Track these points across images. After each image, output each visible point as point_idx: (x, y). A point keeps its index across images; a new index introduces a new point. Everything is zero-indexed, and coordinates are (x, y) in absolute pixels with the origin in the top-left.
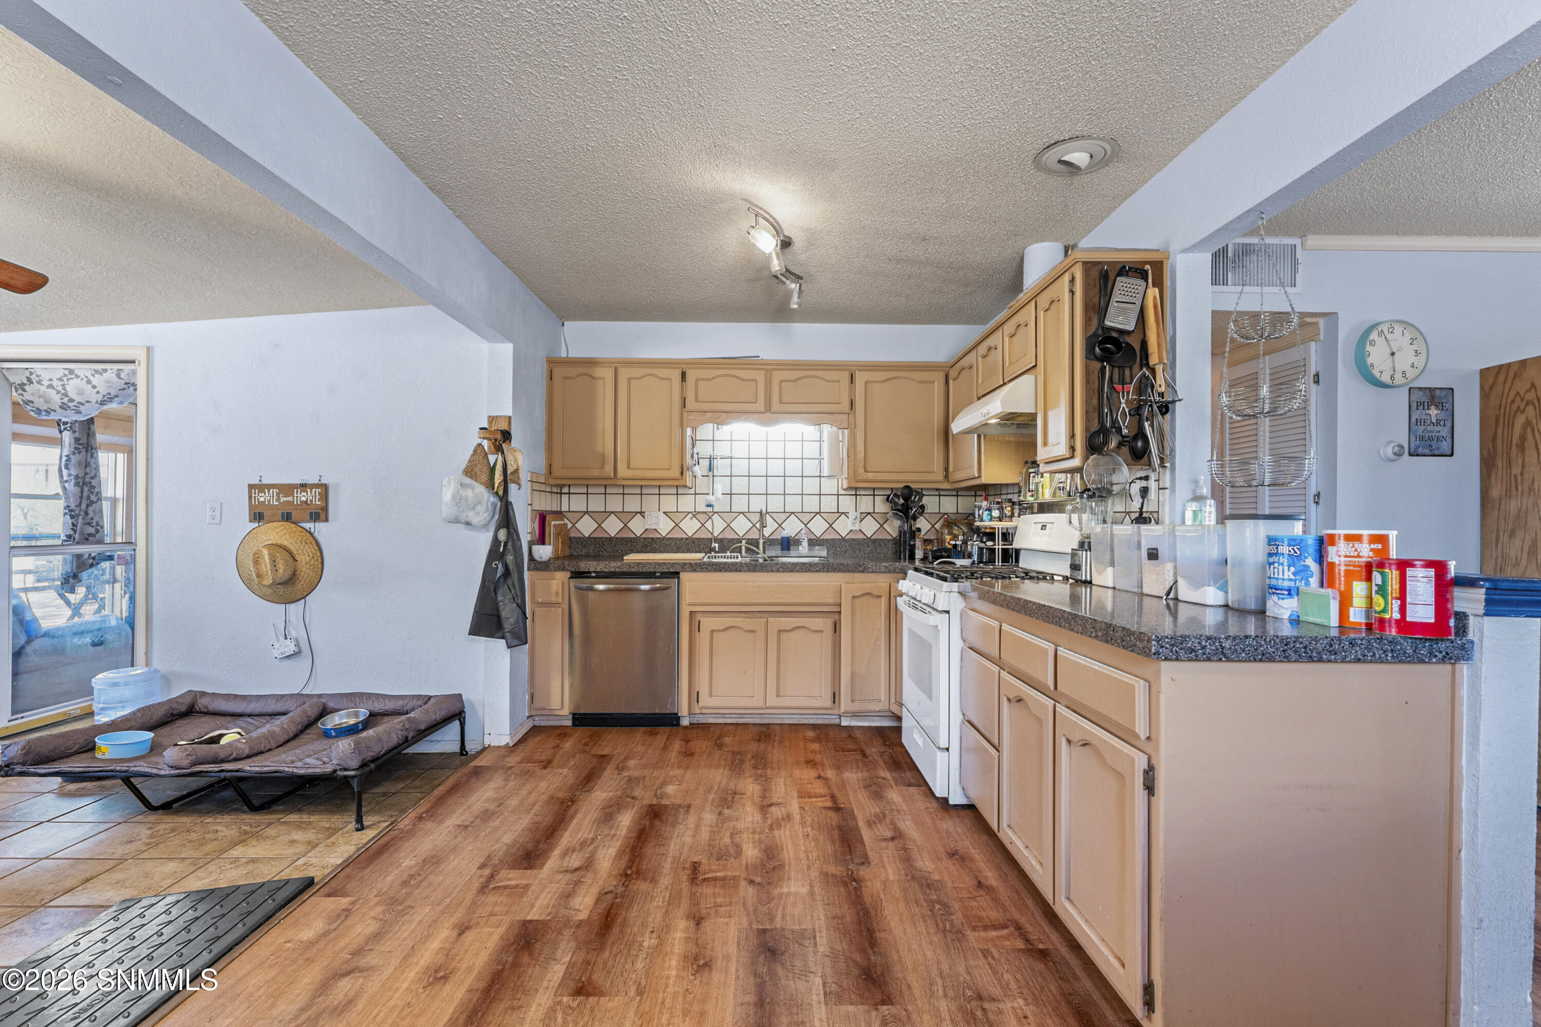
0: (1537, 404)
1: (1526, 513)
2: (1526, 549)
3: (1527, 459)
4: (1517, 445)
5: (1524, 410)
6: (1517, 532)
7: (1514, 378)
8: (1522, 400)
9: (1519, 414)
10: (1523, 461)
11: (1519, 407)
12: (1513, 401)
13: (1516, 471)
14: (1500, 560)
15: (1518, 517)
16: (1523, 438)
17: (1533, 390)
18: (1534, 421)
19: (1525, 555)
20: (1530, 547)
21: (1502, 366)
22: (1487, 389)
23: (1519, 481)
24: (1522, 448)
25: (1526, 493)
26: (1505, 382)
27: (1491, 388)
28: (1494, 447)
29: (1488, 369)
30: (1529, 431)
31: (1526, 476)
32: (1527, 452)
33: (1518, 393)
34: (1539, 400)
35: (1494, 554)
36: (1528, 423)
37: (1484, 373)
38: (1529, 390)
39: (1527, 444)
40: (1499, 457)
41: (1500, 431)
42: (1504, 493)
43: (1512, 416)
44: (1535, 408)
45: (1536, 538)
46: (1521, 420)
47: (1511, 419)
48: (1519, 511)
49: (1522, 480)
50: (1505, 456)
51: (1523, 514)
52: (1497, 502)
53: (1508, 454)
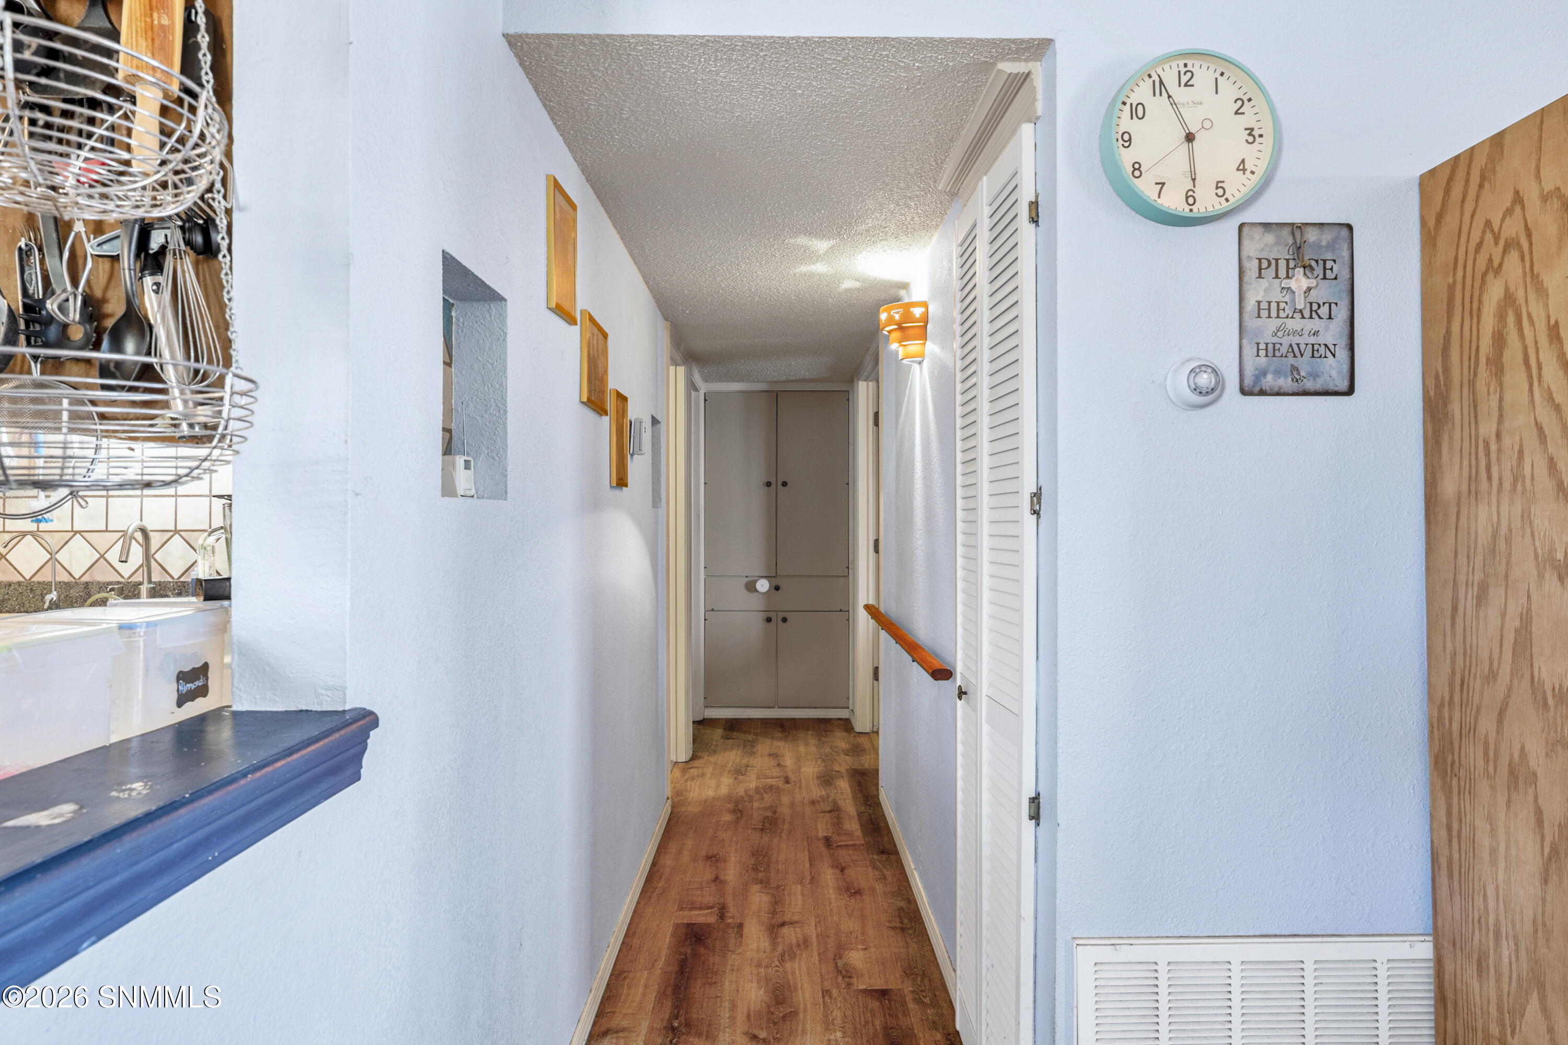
0: (1525, 246)
1: (1508, 540)
2: (1510, 637)
3: (1508, 397)
4: (1488, 360)
5: (1501, 265)
6: (1491, 590)
7: (1481, 186)
8: (1497, 239)
9: (1491, 275)
10: (1501, 400)
11: (1490, 260)
12: (1480, 245)
13: (1487, 428)
14: (1460, 659)
15: (1492, 551)
16: (1499, 340)
17: (1518, 209)
18: (1520, 294)
19: (1508, 656)
20: (1517, 631)
21: (1457, 158)
22: (1431, 223)
23: (1493, 456)
24: (1497, 366)
25: (1507, 485)
26: (1463, 201)
27: (1440, 217)
28: (1446, 370)
29: (1432, 172)
30: (1511, 319)
31: (1507, 441)
32: (1508, 378)
33: (1488, 223)
34: (1529, 236)
35: (1449, 645)
36: (1509, 298)
37: (1427, 183)
38: (1509, 212)
39: (1507, 356)
40: (1455, 395)
41: (1456, 328)
42: (1465, 487)
43: (1477, 285)
44: (1522, 258)
45: (1529, 610)
46: (1495, 292)
47: (1476, 294)
48: (1495, 535)
49: (1499, 451)
50: (1465, 391)
51: (1502, 544)
52: (1453, 510)
53: (1472, 384)
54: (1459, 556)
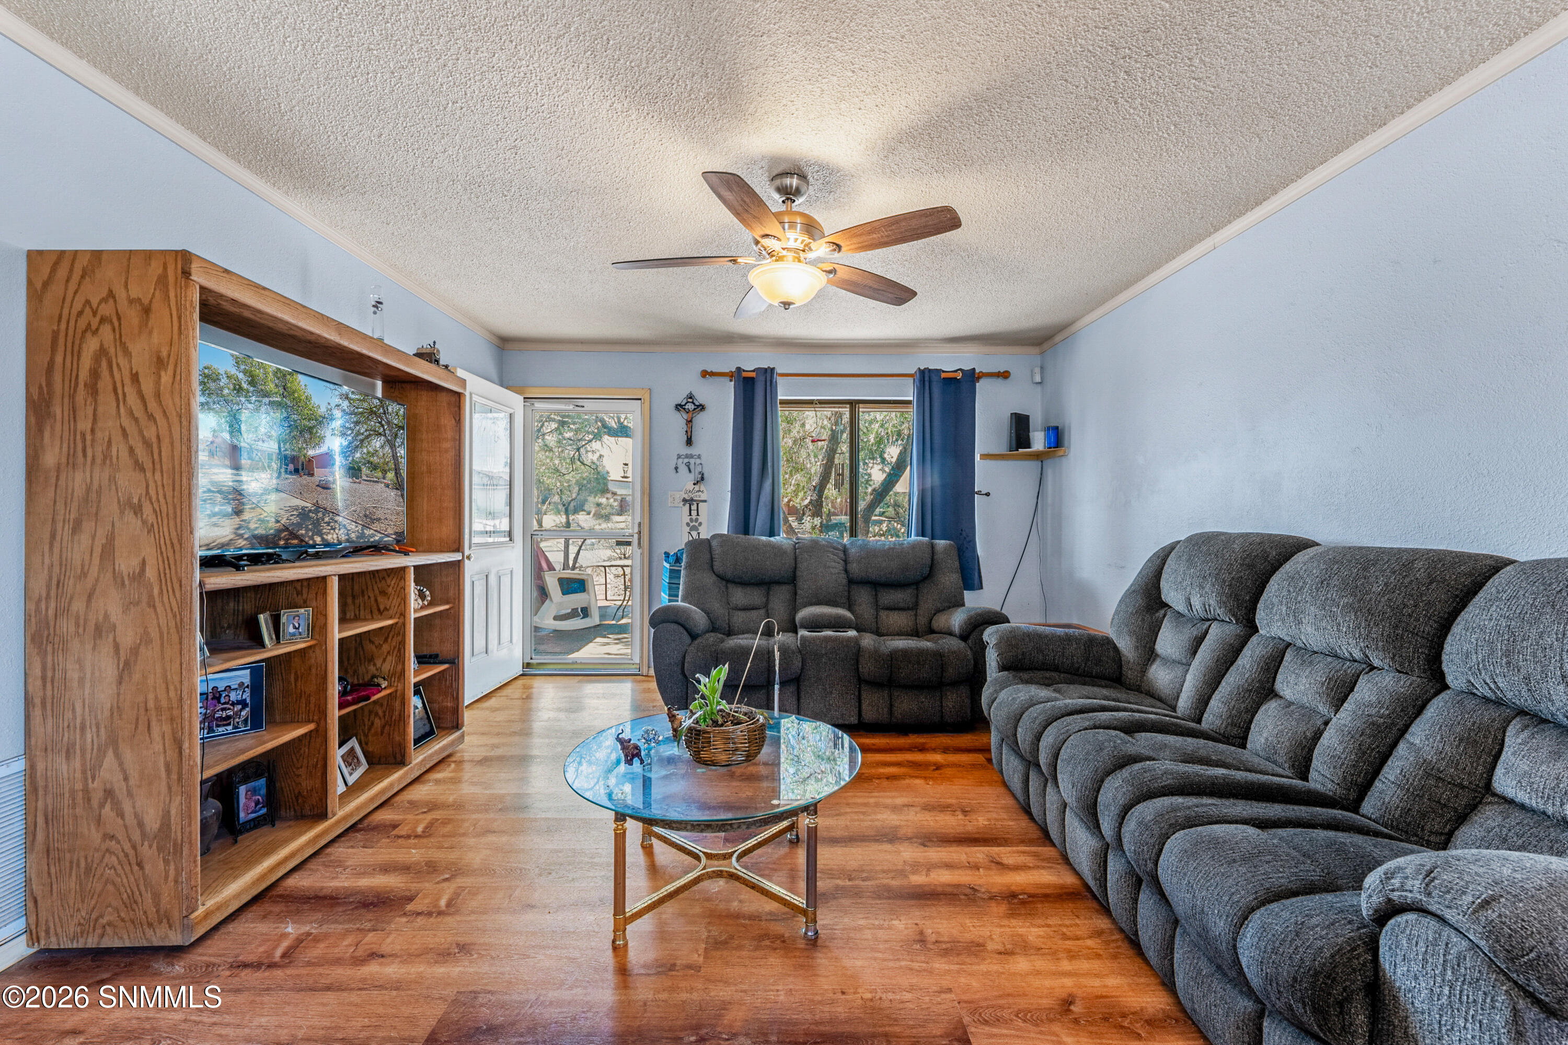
0: (116, 324)
1: (99, 492)
2: (98, 550)
3: (100, 409)
4: (85, 385)
5: (97, 329)
6: (84, 524)
7: (83, 277)
8: (95, 313)
9: (89, 335)
10: (95, 410)
11: (89, 324)
12: (80, 313)
13: (84, 425)
14: (56, 569)
15: (86, 499)
16: (95, 374)
17: (111, 301)
18: (112, 351)
19: (96, 561)
20: (104, 546)
21: (63, 252)
22: (39, 286)
23: (88, 443)
24: (93, 389)
25: (99, 461)
26: (67, 281)
27: (46, 285)
28: (49, 384)
29: (40, 252)
30: (104, 364)
31: (99, 434)
32: (101, 398)
33: (88, 302)
34: (119, 319)
35: (47, 561)
36: (102, 352)
37: (34, 257)
38: (104, 300)
39: (100, 385)
40: (57, 401)
41: (59, 359)
42: (64, 460)
43: (78, 336)
44: (114, 330)
45: (113, 533)
46: (91, 345)
47: (77, 342)
48: (88, 490)
49: (93, 440)
50: (66, 400)
51: (93, 496)
52: (53, 474)
53: (72, 397)
54: (58, 504)
